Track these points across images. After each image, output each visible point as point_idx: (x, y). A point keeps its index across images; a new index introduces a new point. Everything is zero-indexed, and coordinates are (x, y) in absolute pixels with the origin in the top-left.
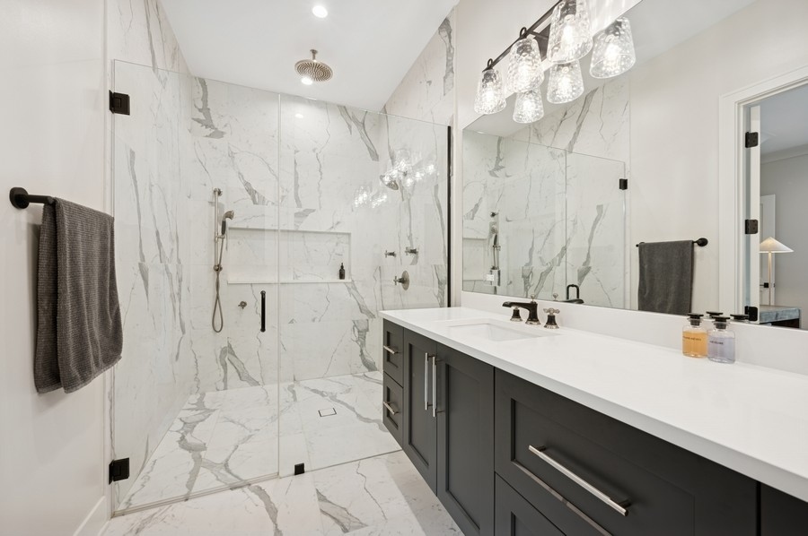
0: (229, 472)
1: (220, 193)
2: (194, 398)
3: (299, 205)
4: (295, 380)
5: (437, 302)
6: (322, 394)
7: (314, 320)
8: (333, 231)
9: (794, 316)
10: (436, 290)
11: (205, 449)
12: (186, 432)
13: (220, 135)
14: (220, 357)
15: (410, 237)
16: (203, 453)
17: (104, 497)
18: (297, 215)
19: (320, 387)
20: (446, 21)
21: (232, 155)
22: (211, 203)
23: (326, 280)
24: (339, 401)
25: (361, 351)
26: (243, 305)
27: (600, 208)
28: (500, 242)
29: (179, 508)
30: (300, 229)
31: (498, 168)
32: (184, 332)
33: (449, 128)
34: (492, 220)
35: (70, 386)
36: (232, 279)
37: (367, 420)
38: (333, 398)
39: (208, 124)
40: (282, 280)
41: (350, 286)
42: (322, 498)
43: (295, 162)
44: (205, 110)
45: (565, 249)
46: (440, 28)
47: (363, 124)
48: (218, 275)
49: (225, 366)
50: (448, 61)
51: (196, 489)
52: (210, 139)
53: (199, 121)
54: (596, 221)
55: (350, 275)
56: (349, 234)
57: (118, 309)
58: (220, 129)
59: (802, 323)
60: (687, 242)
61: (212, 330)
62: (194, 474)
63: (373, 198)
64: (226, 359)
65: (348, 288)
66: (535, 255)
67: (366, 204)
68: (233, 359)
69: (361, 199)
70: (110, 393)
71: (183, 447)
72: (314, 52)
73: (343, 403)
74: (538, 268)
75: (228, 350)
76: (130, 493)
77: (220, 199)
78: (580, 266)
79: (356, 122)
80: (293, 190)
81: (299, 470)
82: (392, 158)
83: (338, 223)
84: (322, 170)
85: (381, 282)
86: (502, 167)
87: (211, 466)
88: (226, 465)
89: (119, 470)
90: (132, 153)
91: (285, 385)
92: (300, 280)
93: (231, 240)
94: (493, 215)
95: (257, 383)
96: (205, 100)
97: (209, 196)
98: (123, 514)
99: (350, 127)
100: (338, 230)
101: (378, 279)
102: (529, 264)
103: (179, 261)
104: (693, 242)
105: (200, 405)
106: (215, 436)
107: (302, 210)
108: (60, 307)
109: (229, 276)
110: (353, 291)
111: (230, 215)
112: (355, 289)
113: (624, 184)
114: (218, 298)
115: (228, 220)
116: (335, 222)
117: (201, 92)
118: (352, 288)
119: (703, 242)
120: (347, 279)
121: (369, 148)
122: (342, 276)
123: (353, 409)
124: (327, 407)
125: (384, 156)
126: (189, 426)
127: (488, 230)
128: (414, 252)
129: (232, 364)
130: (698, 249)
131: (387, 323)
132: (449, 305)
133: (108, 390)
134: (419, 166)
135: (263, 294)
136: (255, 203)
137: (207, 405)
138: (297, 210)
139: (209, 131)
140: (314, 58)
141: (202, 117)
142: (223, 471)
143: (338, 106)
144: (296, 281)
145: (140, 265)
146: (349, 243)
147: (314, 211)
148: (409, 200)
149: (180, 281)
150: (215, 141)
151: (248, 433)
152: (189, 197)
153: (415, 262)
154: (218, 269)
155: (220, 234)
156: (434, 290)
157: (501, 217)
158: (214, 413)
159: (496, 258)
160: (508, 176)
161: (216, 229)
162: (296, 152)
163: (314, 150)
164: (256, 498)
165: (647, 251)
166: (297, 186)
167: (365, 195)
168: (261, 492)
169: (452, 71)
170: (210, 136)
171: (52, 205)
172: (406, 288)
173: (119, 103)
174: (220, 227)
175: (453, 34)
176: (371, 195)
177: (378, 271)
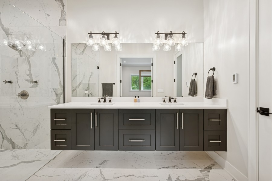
33: (64, 39)
45: (81, 83)
113: (98, 68)
119: (114, 84)
128: (36, 82)
130: (113, 85)
132: (64, 103)
153: (35, 86)
165: (104, 85)
172: (25, 99)
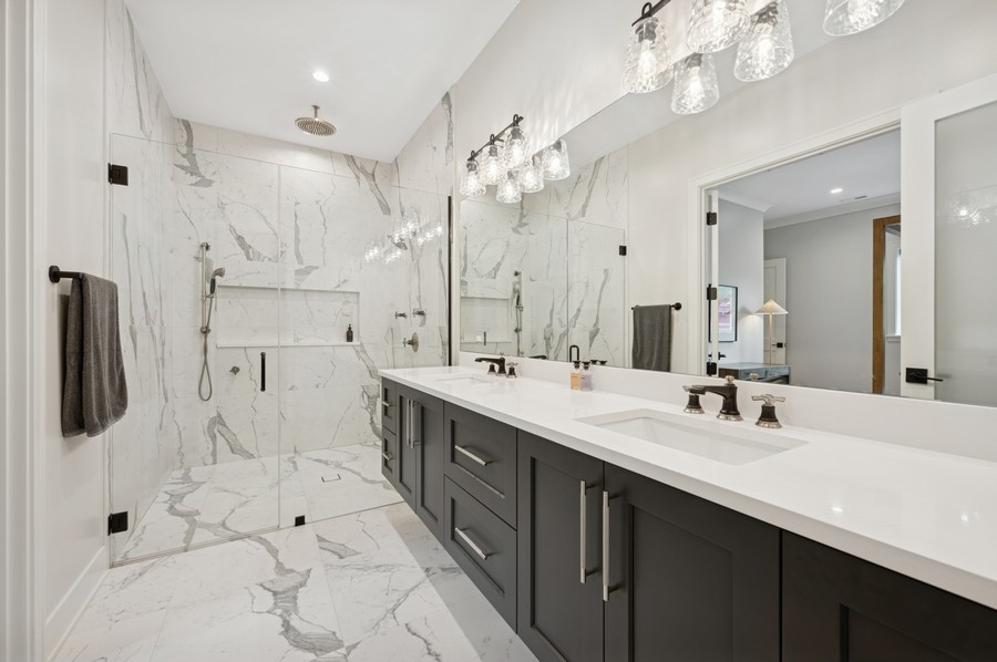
0: (228, 529)
1: (207, 248)
2: (178, 474)
3: (301, 262)
4: (295, 451)
5: (440, 361)
6: (326, 463)
7: (317, 386)
8: (338, 289)
9: (785, 372)
10: (441, 350)
11: (197, 513)
12: (175, 502)
13: (207, 183)
14: (209, 427)
15: (419, 298)
16: (197, 518)
17: (104, 547)
18: (297, 272)
19: (323, 455)
20: (447, 94)
21: (221, 206)
22: (197, 258)
23: (331, 343)
24: (344, 468)
25: (372, 419)
26: (235, 370)
27: (606, 271)
28: (523, 302)
29: (180, 557)
30: (301, 288)
31: (522, 225)
32: (167, 400)
33: (450, 198)
34: (516, 279)
35: (92, 431)
36: (222, 343)
37: (373, 482)
38: (339, 466)
39: (193, 170)
40: (283, 343)
41: (359, 349)
42: (320, 539)
43: (296, 216)
44: (190, 156)
45: (579, 310)
46: (443, 99)
47: (373, 175)
48: (206, 337)
49: (214, 438)
50: (449, 134)
51: (195, 540)
52: (197, 188)
53: (182, 167)
54: (604, 284)
55: (359, 338)
56: (358, 293)
57: (123, 369)
58: (207, 177)
59: (792, 379)
60: (666, 306)
61: (198, 398)
62: (190, 534)
63: (385, 253)
64: (215, 430)
65: (357, 351)
66: (555, 316)
67: (378, 261)
68: (224, 430)
69: (371, 254)
70: (109, 450)
71: (173, 514)
72: (316, 108)
73: (348, 470)
74: (558, 330)
75: (219, 420)
76: (124, 551)
77: (209, 254)
78: (591, 328)
79: (365, 173)
80: (293, 244)
81: (300, 521)
82: (402, 214)
83: (345, 281)
84: (327, 224)
85: (393, 343)
86: (526, 224)
87: (207, 526)
88: (223, 525)
89: (118, 523)
90: (125, 217)
91: (285, 457)
92: (302, 343)
93: (220, 298)
94: (516, 274)
95: (252, 456)
96: (190, 143)
97: (194, 250)
98: (121, 564)
99: (358, 177)
100: (345, 288)
101: (390, 342)
102: (550, 326)
103: (162, 322)
104: (670, 307)
105: (186, 479)
106: (207, 503)
107: (303, 267)
108: (85, 365)
109: (218, 338)
110: (361, 354)
111: (220, 273)
112: (365, 352)
113: (623, 251)
114: (206, 363)
115: (218, 278)
116: (342, 280)
117: (185, 137)
118: (361, 350)
119: (678, 307)
120: (355, 341)
121: (379, 201)
122: (350, 337)
123: (359, 474)
124: (331, 473)
125: (396, 212)
126: (177, 498)
127: (511, 291)
128: (421, 313)
129: (222, 435)
130: (674, 312)
131: (385, 380)
132: (450, 365)
133: (107, 447)
134: (428, 227)
135: (263, 355)
136: (249, 258)
137: (195, 478)
138: (298, 267)
139: (194, 179)
140: (316, 116)
141: (186, 163)
142: (221, 529)
143: (345, 155)
144: (296, 344)
145: (131, 327)
146: (358, 303)
147: (317, 268)
148: (418, 261)
149: (163, 344)
150: (202, 190)
151: (244, 499)
152: (171, 252)
153: (423, 324)
154: (205, 331)
155: (208, 292)
156: (439, 351)
157: (524, 276)
158: (203, 486)
159: (519, 320)
160: (531, 234)
161: (204, 287)
162: (297, 204)
163: (317, 202)
164: (257, 545)
165: (639, 313)
166: (297, 241)
167: (376, 251)
168: (262, 541)
169: (451, 143)
170: (196, 184)
171: (79, 280)
172: (415, 350)
173: (118, 175)
174: (208, 286)
175: (453, 110)
176: (384, 249)
177: (390, 333)
